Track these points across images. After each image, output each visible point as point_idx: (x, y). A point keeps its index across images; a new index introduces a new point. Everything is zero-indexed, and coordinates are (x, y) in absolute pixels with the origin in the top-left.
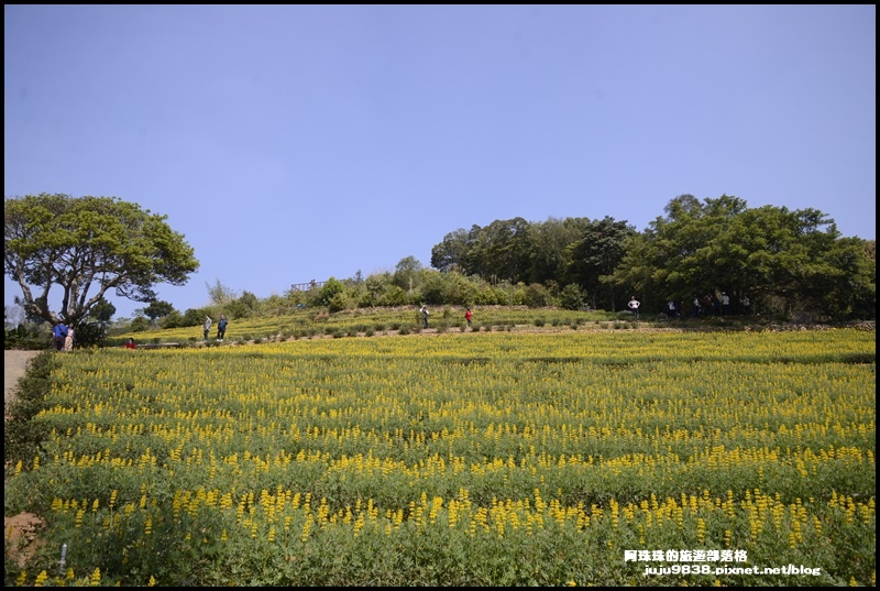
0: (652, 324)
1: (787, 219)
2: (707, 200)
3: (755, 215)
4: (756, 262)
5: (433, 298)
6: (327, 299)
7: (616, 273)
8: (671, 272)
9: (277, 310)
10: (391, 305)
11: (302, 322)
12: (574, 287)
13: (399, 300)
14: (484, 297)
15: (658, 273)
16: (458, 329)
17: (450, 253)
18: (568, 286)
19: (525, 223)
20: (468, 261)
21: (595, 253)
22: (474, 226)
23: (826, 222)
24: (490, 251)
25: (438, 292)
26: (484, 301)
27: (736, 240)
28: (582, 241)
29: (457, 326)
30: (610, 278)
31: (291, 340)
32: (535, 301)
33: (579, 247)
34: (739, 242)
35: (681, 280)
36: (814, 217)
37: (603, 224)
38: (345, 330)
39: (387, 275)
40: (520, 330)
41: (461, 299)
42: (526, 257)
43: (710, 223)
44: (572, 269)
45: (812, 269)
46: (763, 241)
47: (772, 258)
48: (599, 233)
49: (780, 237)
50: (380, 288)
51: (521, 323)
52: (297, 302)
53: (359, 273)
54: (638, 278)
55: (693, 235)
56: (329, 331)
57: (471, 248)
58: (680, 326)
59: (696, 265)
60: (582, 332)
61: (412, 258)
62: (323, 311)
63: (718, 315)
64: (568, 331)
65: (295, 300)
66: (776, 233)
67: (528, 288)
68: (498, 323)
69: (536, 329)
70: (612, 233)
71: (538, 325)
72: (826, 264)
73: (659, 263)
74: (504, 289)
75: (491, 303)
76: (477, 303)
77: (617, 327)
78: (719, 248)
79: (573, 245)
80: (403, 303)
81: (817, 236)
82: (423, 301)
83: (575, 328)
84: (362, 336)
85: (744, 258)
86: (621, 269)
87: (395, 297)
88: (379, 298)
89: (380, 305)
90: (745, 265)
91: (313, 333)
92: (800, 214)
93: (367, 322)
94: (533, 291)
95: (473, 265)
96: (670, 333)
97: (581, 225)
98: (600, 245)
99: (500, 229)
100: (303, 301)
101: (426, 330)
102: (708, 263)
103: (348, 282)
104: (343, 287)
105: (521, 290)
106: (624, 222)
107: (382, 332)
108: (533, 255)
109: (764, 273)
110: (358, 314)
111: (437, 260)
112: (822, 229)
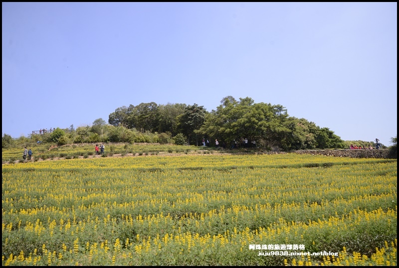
0: (219, 151)
1: (271, 109)
2: (241, 99)
3: (260, 106)
4: (261, 126)
5: (114, 139)
6: (56, 139)
7: (201, 129)
8: (227, 129)
9: (25, 144)
10: (92, 142)
11: (43, 151)
12: (181, 135)
13: (96, 140)
14: (139, 139)
15: (221, 129)
16: (132, 154)
17: (118, 117)
18: (178, 134)
19: (156, 105)
20: (127, 121)
21: (190, 120)
22: (131, 105)
23: (284, 110)
24: (139, 117)
25: (116, 136)
26: (139, 141)
27: (253, 116)
28: (184, 114)
29: (130, 152)
30: (199, 131)
31: (40, 160)
32: (163, 141)
33: (183, 117)
34: (254, 117)
35: (231, 133)
36: (280, 108)
37: (193, 107)
38: (72, 155)
39: (88, 127)
40: (161, 155)
41: (128, 139)
42: (157, 120)
43: (242, 109)
44: (179, 127)
45: (280, 129)
46: (263, 117)
47: (267, 124)
48: (192, 111)
49: (269, 116)
50: (86, 134)
51: (161, 151)
52: (37, 140)
53: (72, 126)
54: (211, 131)
55: (235, 113)
56: (62, 156)
57: (129, 116)
58: (230, 152)
59: (238, 126)
60: (190, 155)
61: (101, 119)
62: (54, 145)
63: (244, 148)
64: (183, 155)
65: (36, 139)
66: (268, 114)
67: (160, 135)
68: (151, 151)
69: (169, 154)
70: (197, 111)
71: (170, 152)
72: (284, 127)
73: (221, 125)
74: (148, 135)
75: (142, 142)
76: (135, 142)
77: (205, 153)
78: (246, 119)
79: (179, 116)
80: (98, 141)
81: (281, 115)
82: (109, 140)
83: (186, 154)
84: (81, 158)
85: (257, 124)
86: (203, 127)
87: (94, 138)
88: (86, 138)
89: (86, 142)
90: (257, 127)
91: (52, 157)
92: (276, 107)
93: (82, 151)
94: (162, 136)
95: (131, 124)
96: (227, 155)
97: (182, 106)
98: (192, 116)
99: (144, 107)
100: (41, 139)
101: (115, 155)
102: (242, 125)
103: (67, 130)
104: (64, 133)
105: (156, 136)
106: (202, 107)
107: (92, 156)
108: (161, 120)
109: (264, 130)
110: (74, 147)
111: (111, 121)
112: (282, 113)
